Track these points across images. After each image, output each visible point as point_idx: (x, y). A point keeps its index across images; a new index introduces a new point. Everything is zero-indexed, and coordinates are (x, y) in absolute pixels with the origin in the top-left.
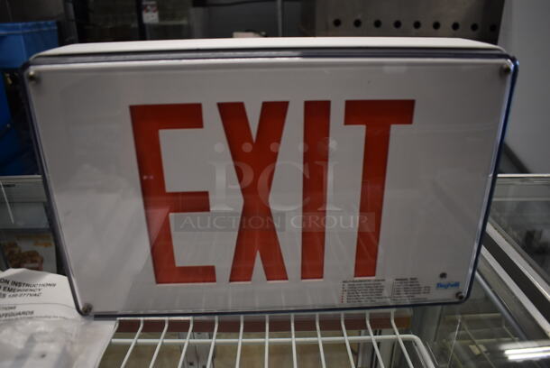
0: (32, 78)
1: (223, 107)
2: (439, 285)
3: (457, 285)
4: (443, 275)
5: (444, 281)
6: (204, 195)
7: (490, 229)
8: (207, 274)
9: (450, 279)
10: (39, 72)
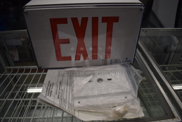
1: (72, 19)
2: (126, 61)
3: (130, 61)
4: (127, 59)
6: (69, 40)
7: (139, 43)
8: (69, 58)
10: (27, 11)
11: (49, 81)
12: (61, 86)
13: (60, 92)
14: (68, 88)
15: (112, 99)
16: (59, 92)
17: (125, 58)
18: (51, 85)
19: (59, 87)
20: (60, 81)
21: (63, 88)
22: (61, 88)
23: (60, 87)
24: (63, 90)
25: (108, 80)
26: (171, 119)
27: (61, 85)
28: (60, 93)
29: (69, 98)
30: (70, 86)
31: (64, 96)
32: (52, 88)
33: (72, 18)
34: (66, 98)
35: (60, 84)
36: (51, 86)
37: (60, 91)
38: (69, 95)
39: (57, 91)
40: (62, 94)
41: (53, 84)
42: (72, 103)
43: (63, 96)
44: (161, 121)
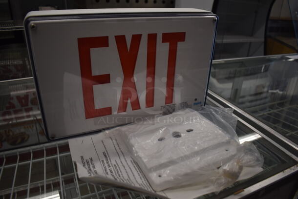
0: (33, 27)
2: (195, 104)
3: (201, 103)
4: (196, 100)
5: (197, 102)
6: (109, 76)
9: (198, 101)
10: (37, 24)
11: (82, 157)
12: (109, 161)
13: (113, 170)
14: (123, 160)
15: (210, 157)
16: (111, 171)
17: (194, 100)
18: (88, 163)
19: (105, 161)
20: (104, 153)
21: (114, 163)
22: (109, 163)
23: (107, 162)
24: (115, 166)
25: (189, 131)
26: (295, 166)
27: (108, 159)
28: (113, 172)
29: (134, 176)
30: (124, 156)
31: (122, 174)
32: (94, 167)
33: (116, 37)
34: (129, 177)
35: (106, 157)
36: (91, 164)
37: (111, 168)
38: (131, 170)
39: (106, 170)
40: (118, 172)
41: (91, 159)
42: (143, 182)
43: (121, 176)
44: (285, 171)
